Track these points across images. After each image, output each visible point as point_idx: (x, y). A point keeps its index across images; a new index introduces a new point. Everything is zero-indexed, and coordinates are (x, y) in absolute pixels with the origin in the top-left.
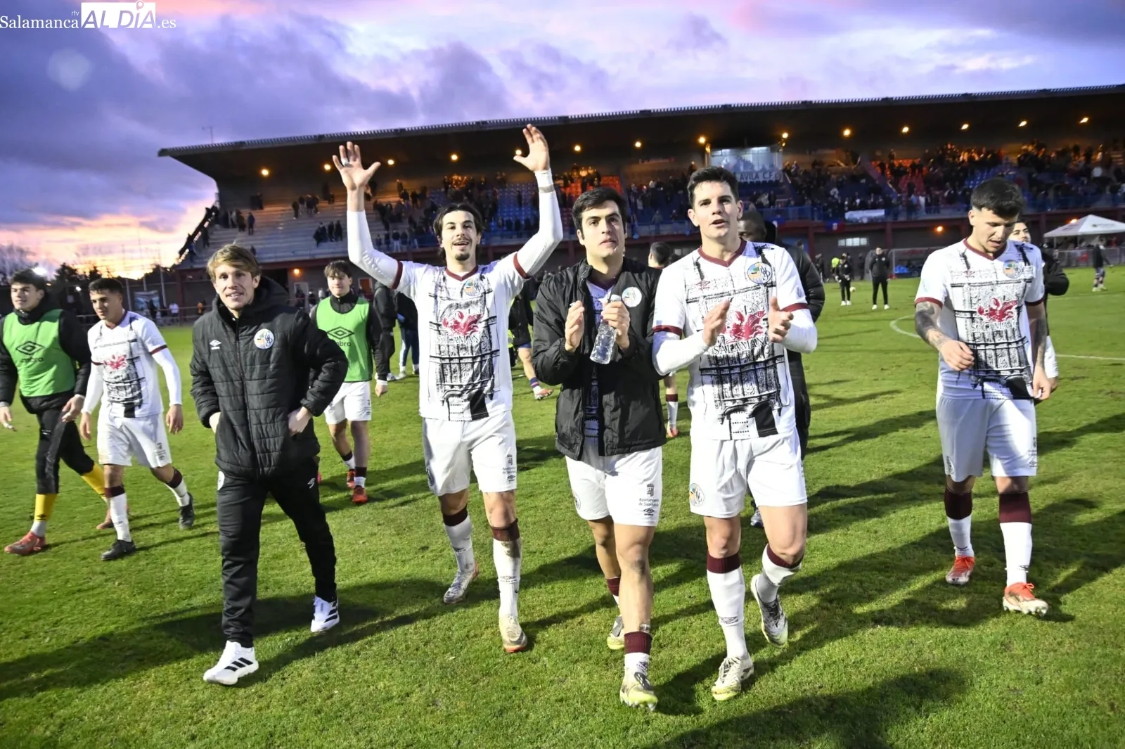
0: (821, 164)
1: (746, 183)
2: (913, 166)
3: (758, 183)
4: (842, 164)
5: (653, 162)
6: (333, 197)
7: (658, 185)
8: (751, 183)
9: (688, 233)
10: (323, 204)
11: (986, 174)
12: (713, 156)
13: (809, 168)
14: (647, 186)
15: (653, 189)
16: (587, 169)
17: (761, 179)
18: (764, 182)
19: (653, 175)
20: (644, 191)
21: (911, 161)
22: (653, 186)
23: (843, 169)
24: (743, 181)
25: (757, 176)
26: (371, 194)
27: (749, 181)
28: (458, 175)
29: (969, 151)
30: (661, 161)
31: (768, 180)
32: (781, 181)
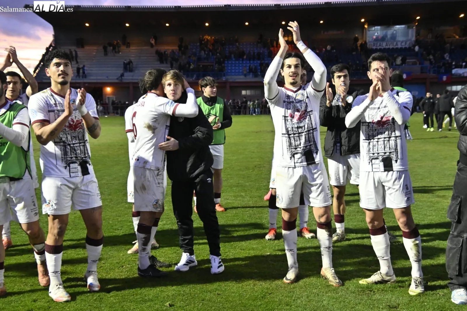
0: (441, 36)
1: (389, 49)
3: (397, 48)
4: (457, 37)
5: (330, 33)
6: (129, 43)
7: (332, 48)
8: (393, 48)
10: (123, 48)
12: (369, 31)
14: (326, 49)
15: (329, 51)
16: (288, 36)
17: (399, 46)
18: (401, 48)
19: (329, 41)
20: (324, 52)
22: (329, 49)
24: (387, 47)
25: (397, 44)
26: (154, 44)
27: (391, 47)
28: (209, 35)
30: (336, 32)
31: (403, 47)
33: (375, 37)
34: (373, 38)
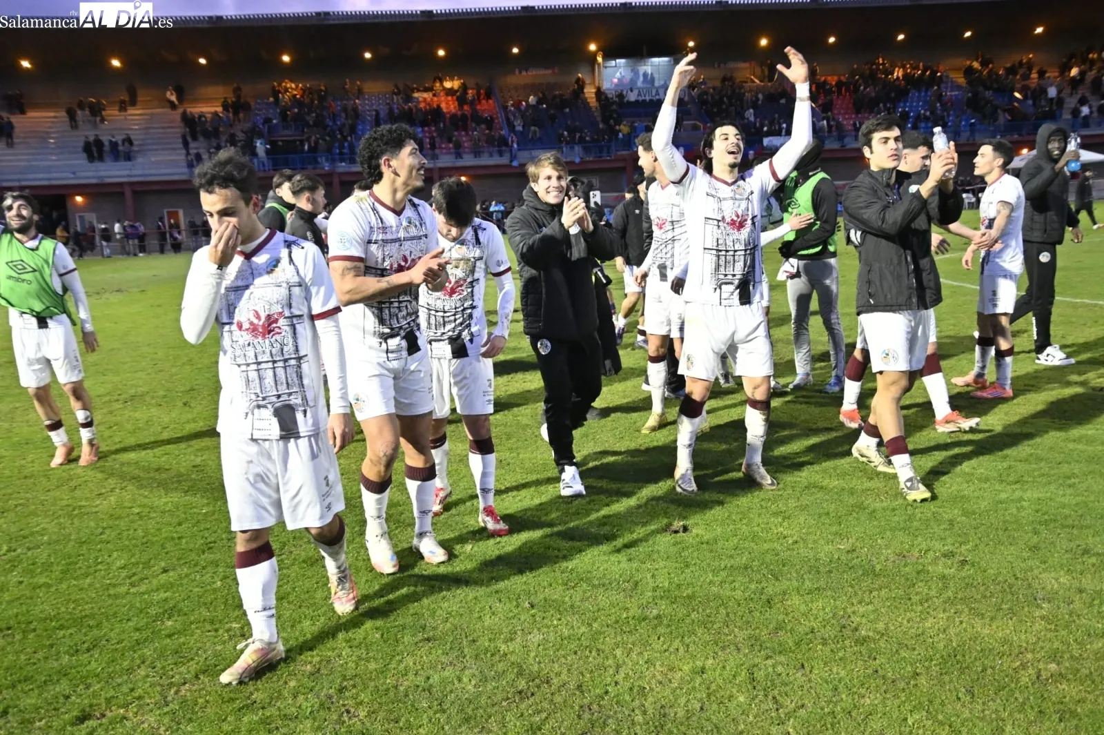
0: (731, 79)
1: (644, 101)
2: (839, 84)
4: (756, 81)
5: (533, 72)
7: (540, 102)
8: (651, 100)
9: (577, 160)
10: (112, 112)
11: (923, 94)
12: (606, 68)
13: (718, 84)
14: (527, 102)
15: (534, 106)
16: (452, 79)
19: (533, 88)
20: (523, 108)
21: (836, 78)
22: (534, 103)
23: (758, 86)
24: (640, 98)
26: (176, 102)
27: (648, 98)
28: (291, 81)
29: (904, 67)
30: (542, 72)
32: (686, 99)
33: (616, 80)
34: (612, 82)
